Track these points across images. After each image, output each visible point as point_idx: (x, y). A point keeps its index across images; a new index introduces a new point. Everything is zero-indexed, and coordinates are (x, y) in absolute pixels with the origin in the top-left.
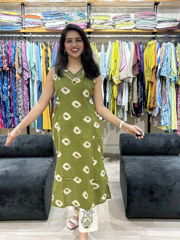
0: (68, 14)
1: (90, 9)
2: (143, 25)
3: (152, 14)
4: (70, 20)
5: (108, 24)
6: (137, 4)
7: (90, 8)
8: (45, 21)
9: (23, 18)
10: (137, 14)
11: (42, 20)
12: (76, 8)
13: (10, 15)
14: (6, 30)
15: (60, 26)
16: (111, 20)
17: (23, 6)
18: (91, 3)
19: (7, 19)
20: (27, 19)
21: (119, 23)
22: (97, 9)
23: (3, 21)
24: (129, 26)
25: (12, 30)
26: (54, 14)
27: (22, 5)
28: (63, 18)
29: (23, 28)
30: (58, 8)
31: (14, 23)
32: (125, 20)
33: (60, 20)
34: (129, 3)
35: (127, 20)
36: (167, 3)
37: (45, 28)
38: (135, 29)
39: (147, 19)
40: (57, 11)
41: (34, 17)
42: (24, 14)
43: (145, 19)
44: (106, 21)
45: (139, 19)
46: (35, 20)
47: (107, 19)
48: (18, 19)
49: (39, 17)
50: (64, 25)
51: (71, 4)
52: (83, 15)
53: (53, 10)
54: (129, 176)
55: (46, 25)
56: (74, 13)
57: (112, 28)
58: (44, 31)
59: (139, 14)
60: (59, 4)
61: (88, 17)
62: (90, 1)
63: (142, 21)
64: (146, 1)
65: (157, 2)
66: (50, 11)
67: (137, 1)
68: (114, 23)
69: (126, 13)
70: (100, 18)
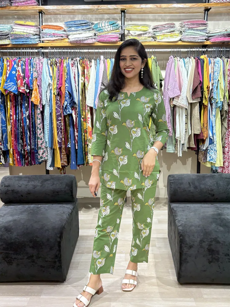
0: (97, 23)
1: (124, 17)
2: (191, 37)
3: (202, 23)
4: (100, 31)
5: (147, 35)
6: (184, 10)
7: (124, 16)
8: (68, 33)
9: (41, 29)
10: (184, 23)
11: (65, 31)
12: (106, 16)
13: (25, 25)
14: (21, 43)
15: (87, 38)
16: (151, 30)
17: (41, 14)
18: (125, 10)
19: (23, 31)
20: (46, 31)
21: (161, 34)
22: (132, 16)
23: (17, 33)
24: (174, 38)
25: (28, 43)
26: (79, 23)
27: (39, 12)
28: (91, 28)
29: (41, 42)
31: (31, 34)
33: (88, 32)
34: (173, 9)
35: (170, 30)
36: (221, 9)
37: (69, 41)
38: (181, 41)
39: (197, 29)
40: (82, 19)
41: (55, 27)
42: (42, 25)
43: (193, 29)
44: (145, 32)
45: (185, 29)
46: (56, 32)
47: (146, 30)
48: (35, 30)
49: (62, 27)
50: (92, 37)
51: (100, 11)
52: (116, 25)
53: (78, 18)
54: (182, 229)
55: (69, 37)
56: (105, 22)
57: (152, 41)
58: (67, 44)
59: (186, 22)
60: (85, 11)
61: (122, 26)
62: (125, 7)
63: (190, 31)
64: (194, 6)
65: (208, 7)
66: (75, 20)
67: (183, 7)
68: (154, 34)
69: (168, 21)
70: (138, 28)
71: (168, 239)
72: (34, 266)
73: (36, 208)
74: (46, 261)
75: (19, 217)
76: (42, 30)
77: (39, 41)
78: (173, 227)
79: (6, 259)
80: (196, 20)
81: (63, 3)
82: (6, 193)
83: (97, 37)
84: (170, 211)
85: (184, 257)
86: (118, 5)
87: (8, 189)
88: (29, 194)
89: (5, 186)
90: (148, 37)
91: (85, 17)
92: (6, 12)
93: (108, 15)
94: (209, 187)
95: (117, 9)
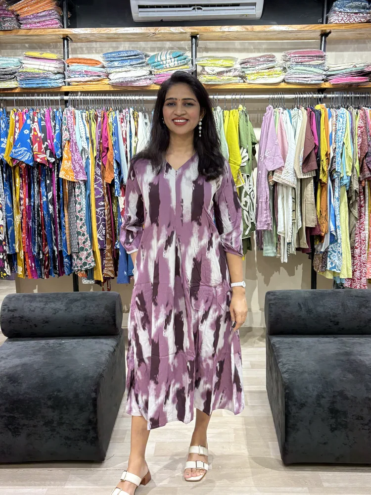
0: (154, 55)
1: (196, 46)
2: (300, 76)
3: (318, 54)
4: (159, 67)
5: (231, 74)
6: (289, 36)
7: (196, 44)
8: (109, 70)
9: (66, 65)
10: (289, 55)
11: (103, 67)
12: (168, 44)
13: (42, 59)
14: (35, 86)
15: (139, 78)
16: (238, 66)
17: (66, 41)
18: (198, 35)
19: (37, 67)
20: (73, 67)
21: (253, 72)
22: (208, 44)
23: (29, 71)
24: (273, 77)
25: (45, 85)
26: (126, 55)
27: (64, 39)
28: (143, 63)
29: (67, 84)
30: (134, 45)
31: (51, 73)
32: (265, 66)
33: (139, 68)
34: (272, 33)
35: (267, 65)
36: (346, 33)
37: (109, 83)
38: (285, 82)
39: (309, 65)
40: (131, 49)
41: (89, 62)
42: (68, 57)
43: (305, 65)
44: (229, 69)
45: (291, 64)
46: (90, 68)
47: (231, 65)
48: (57, 66)
49: (99, 62)
50: (146, 77)
51: (159, 36)
52: (183, 57)
53: (123, 47)
54: (288, 378)
55: (111, 77)
56: (165, 53)
57: (239, 82)
58: (108, 88)
59: (293, 54)
60: (135, 37)
61: (192, 60)
62: (197, 29)
63: (299, 67)
64: (305, 29)
65: (325, 30)
66: (118, 50)
67: (288, 30)
68: (243, 72)
69: (265, 52)
70: (217, 62)
71: (267, 394)
72: (54, 437)
73: (58, 346)
74: (73, 429)
75: (30, 360)
76: (68, 66)
77: (64, 83)
78: (274, 375)
79: (10, 427)
80: (308, 50)
81: (101, 25)
82: (11, 321)
83: (153, 76)
84: (269, 348)
85: (291, 421)
86: (186, 27)
87: (13, 315)
88: (47, 322)
89: (9, 310)
90: (234, 77)
91: (136, 46)
92: (12, 37)
93: (170, 43)
94: (330, 310)
95: (186, 33)
